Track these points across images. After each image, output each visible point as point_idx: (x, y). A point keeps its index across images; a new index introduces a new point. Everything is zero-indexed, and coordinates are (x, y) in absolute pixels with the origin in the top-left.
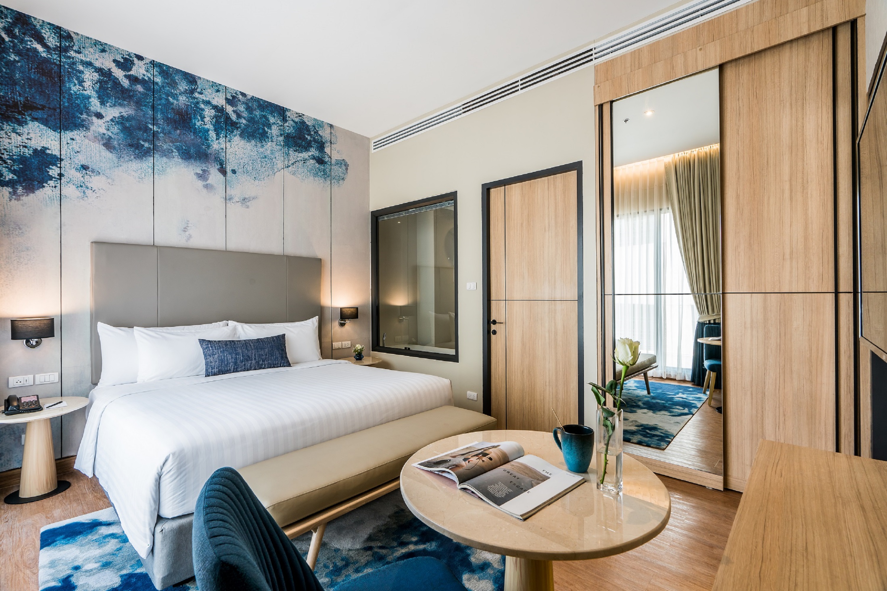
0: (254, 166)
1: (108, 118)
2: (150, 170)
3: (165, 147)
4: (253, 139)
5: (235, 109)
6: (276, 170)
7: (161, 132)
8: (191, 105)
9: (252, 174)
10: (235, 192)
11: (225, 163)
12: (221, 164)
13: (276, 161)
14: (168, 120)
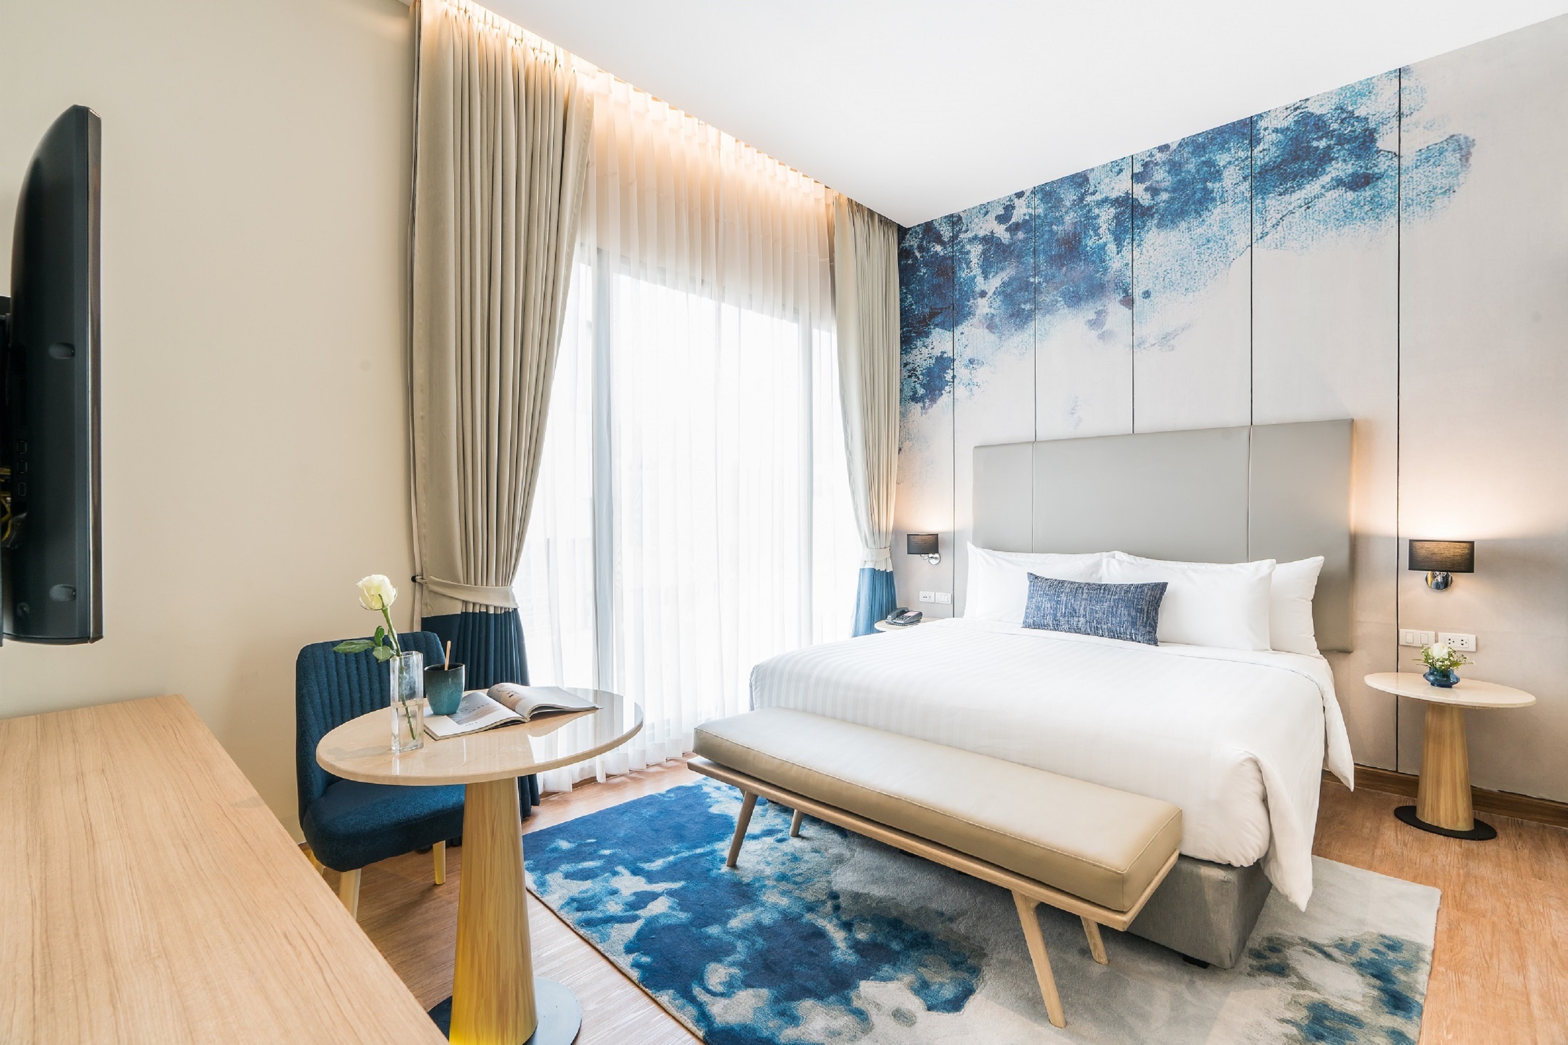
0: (1185, 268)
1: (990, 294)
2: (1031, 339)
3: (1048, 300)
4: (1183, 219)
5: (1148, 184)
6: (1232, 256)
7: (1043, 282)
8: (1080, 221)
9: (1181, 285)
10: (1149, 329)
11: (1131, 286)
12: (1125, 291)
13: (1233, 238)
14: (1052, 260)
